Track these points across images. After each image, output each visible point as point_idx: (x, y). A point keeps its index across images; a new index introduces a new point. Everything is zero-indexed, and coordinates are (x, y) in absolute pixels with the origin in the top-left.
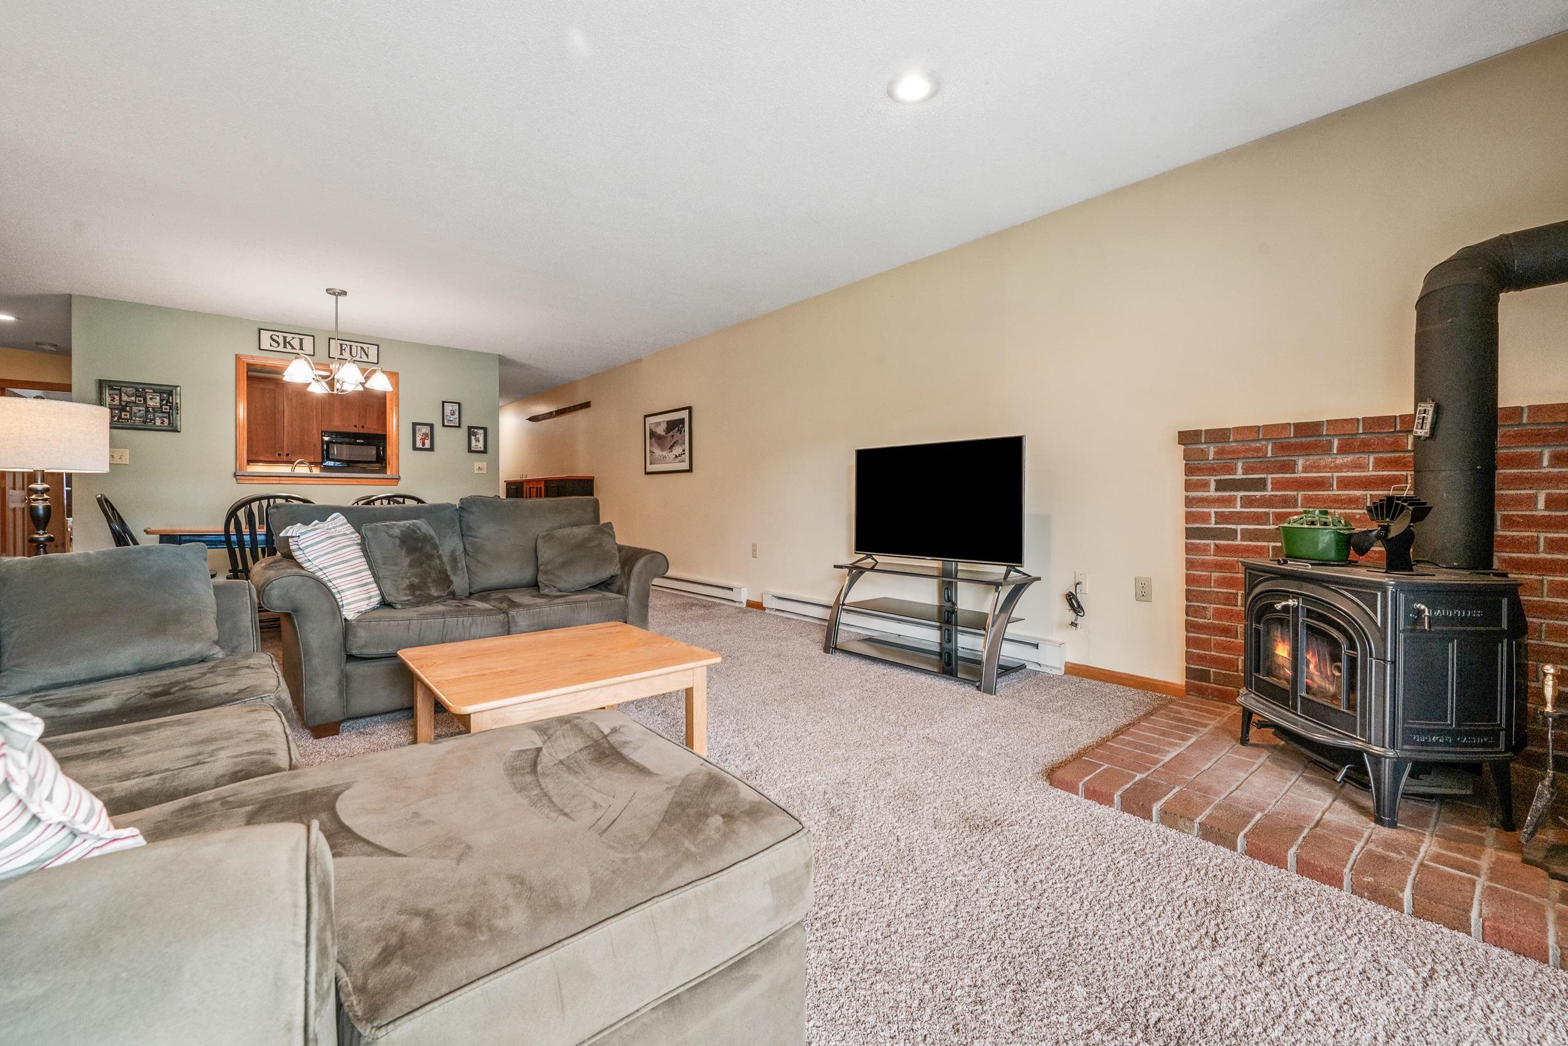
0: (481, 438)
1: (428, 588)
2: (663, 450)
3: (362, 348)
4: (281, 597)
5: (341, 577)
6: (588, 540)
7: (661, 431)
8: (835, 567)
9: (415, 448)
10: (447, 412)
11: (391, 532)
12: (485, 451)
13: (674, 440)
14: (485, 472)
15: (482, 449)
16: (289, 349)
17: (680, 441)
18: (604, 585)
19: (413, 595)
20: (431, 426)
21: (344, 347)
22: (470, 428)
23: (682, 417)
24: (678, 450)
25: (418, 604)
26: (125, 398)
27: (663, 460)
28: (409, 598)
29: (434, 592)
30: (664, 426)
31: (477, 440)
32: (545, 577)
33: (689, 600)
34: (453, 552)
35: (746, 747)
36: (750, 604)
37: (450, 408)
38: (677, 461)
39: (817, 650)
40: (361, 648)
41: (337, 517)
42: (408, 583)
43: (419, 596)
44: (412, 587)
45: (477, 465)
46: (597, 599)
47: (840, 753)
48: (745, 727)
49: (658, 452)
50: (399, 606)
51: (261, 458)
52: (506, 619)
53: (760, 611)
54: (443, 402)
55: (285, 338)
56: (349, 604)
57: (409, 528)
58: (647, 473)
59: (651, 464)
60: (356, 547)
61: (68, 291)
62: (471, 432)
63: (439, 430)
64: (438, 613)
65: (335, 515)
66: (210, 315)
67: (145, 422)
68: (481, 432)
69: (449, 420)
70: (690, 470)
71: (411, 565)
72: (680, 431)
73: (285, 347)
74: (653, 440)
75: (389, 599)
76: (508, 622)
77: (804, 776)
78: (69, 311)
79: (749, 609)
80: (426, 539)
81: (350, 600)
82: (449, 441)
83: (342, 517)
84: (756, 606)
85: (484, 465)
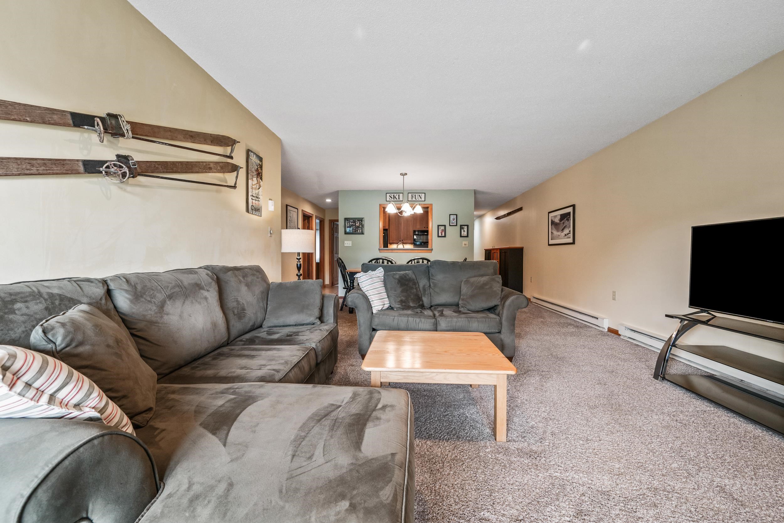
0: (466, 230)
1: (409, 303)
2: (558, 231)
3: (419, 195)
4: (351, 301)
5: (373, 295)
6: (485, 284)
7: (557, 220)
8: (667, 316)
9: (438, 236)
10: (451, 219)
11: (395, 277)
12: (467, 236)
13: (564, 226)
14: (467, 246)
15: (466, 235)
16: (395, 200)
17: (568, 226)
18: (492, 309)
19: (401, 305)
20: (445, 226)
21: (413, 195)
22: (461, 226)
23: (569, 211)
24: (566, 231)
25: (403, 309)
26: (351, 224)
27: (558, 237)
28: (400, 306)
29: (411, 304)
30: (559, 217)
31: (464, 231)
32: (462, 302)
33: (569, 321)
34: (424, 286)
35: (545, 432)
36: (611, 330)
37: (453, 217)
38: (566, 237)
39: (647, 374)
40: (376, 326)
41: (381, 269)
42: (400, 300)
43: (405, 306)
44: (402, 302)
45: (464, 243)
46: (483, 317)
47: (617, 466)
48: (553, 417)
49: (555, 233)
50: (395, 309)
51: (395, 242)
52: (435, 322)
53: (616, 336)
54: (450, 215)
55: (394, 195)
56: (375, 306)
57: (403, 275)
58: (549, 245)
59: (551, 239)
60: (381, 282)
61: (338, 190)
62: (462, 227)
63: (448, 228)
64: (406, 315)
65: (380, 268)
66: (372, 191)
67: (355, 231)
68: (466, 227)
69: (452, 223)
70: (573, 243)
71: (402, 292)
72: (568, 220)
73: (394, 199)
74: (553, 226)
75: (392, 306)
76: (436, 323)
77: (574, 472)
78: (338, 196)
79: (609, 333)
80: (410, 280)
81: (375, 305)
82: (453, 232)
83: (382, 269)
84: (614, 332)
85: (467, 243)
